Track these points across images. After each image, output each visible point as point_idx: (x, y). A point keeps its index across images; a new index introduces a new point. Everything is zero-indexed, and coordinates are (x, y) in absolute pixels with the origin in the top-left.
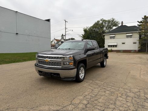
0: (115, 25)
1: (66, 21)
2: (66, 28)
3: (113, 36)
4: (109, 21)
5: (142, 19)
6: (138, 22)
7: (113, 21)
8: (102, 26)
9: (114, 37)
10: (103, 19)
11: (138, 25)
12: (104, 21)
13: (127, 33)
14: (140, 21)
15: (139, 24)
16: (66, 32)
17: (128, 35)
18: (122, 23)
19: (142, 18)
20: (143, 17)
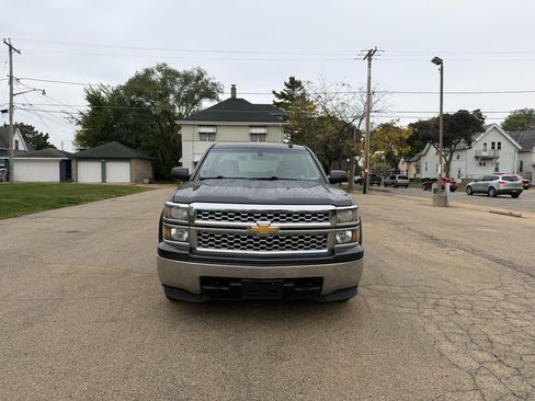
0: (210, 95)
1: (11, 48)
2: (11, 78)
3: (211, 130)
4: (187, 78)
5: (285, 88)
6: (274, 92)
7: (199, 78)
8: (162, 91)
9: (214, 134)
10: (165, 65)
11: (275, 103)
12: (170, 74)
13: (251, 126)
14: (279, 93)
15: (278, 100)
16: (12, 95)
17: (254, 131)
18: (233, 89)
19: (286, 84)
20: (288, 81)
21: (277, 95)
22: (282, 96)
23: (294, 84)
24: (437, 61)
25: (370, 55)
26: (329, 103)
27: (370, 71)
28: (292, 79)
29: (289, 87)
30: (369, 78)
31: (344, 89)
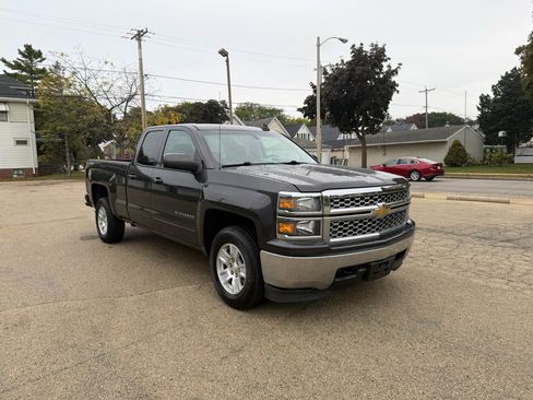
11: (7, 74)
21: (9, 65)
22: (17, 66)
23: (31, 53)
24: (224, 53)
25: (139, 36)
26: (93, 80)
27: (140, 53)
28: (28, 48)
29: (24, 56)
30: (141, 59)
31: (107, 67)
